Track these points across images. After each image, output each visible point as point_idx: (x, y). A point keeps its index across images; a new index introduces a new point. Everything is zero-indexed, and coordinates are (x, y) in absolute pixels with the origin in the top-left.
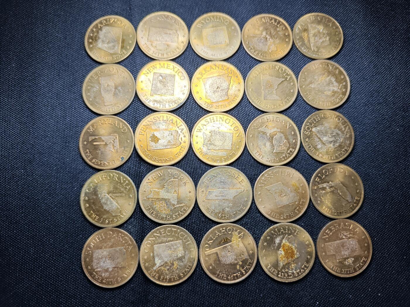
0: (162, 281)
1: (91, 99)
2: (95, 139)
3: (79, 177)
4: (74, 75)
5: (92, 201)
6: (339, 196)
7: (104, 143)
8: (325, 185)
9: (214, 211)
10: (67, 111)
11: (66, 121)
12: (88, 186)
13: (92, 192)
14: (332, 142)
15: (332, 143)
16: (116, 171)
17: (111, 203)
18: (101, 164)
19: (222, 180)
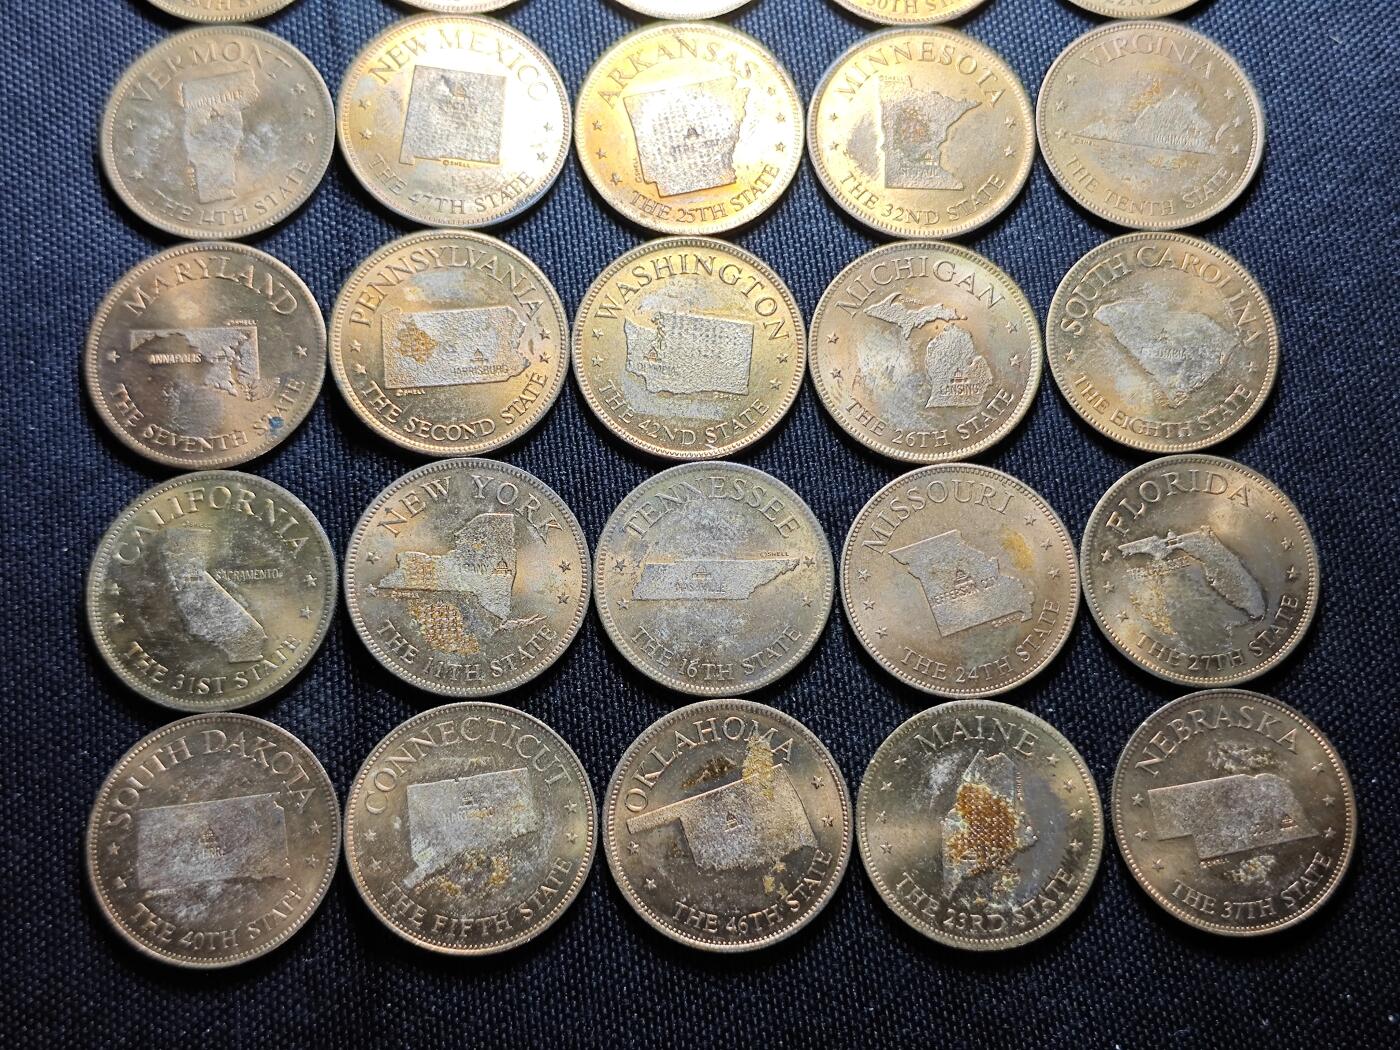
0: (441, 936)
1: (138, 175)
2: (157, 338)
3: (79, 504)
4: (61, 70)
5: (139, 600)
6: (1207, 590)
7: (196, 358)
8: (1145, 545)
9: (670, 647)
10: (29, 221)
11: (24, 264)
12: (120, 540)
13: (139, 563)
14: (1179, 364)
15: (1181, 371)
16: (248, 476)
17: (224, 608)
18: (180, 444)
19: (705, 522)
